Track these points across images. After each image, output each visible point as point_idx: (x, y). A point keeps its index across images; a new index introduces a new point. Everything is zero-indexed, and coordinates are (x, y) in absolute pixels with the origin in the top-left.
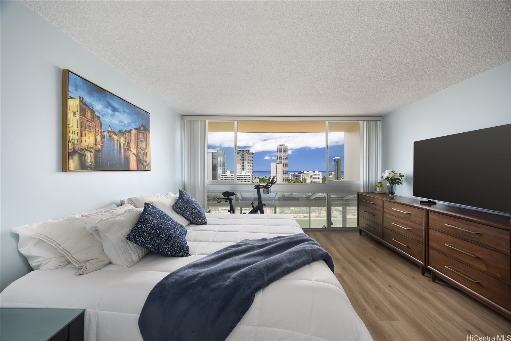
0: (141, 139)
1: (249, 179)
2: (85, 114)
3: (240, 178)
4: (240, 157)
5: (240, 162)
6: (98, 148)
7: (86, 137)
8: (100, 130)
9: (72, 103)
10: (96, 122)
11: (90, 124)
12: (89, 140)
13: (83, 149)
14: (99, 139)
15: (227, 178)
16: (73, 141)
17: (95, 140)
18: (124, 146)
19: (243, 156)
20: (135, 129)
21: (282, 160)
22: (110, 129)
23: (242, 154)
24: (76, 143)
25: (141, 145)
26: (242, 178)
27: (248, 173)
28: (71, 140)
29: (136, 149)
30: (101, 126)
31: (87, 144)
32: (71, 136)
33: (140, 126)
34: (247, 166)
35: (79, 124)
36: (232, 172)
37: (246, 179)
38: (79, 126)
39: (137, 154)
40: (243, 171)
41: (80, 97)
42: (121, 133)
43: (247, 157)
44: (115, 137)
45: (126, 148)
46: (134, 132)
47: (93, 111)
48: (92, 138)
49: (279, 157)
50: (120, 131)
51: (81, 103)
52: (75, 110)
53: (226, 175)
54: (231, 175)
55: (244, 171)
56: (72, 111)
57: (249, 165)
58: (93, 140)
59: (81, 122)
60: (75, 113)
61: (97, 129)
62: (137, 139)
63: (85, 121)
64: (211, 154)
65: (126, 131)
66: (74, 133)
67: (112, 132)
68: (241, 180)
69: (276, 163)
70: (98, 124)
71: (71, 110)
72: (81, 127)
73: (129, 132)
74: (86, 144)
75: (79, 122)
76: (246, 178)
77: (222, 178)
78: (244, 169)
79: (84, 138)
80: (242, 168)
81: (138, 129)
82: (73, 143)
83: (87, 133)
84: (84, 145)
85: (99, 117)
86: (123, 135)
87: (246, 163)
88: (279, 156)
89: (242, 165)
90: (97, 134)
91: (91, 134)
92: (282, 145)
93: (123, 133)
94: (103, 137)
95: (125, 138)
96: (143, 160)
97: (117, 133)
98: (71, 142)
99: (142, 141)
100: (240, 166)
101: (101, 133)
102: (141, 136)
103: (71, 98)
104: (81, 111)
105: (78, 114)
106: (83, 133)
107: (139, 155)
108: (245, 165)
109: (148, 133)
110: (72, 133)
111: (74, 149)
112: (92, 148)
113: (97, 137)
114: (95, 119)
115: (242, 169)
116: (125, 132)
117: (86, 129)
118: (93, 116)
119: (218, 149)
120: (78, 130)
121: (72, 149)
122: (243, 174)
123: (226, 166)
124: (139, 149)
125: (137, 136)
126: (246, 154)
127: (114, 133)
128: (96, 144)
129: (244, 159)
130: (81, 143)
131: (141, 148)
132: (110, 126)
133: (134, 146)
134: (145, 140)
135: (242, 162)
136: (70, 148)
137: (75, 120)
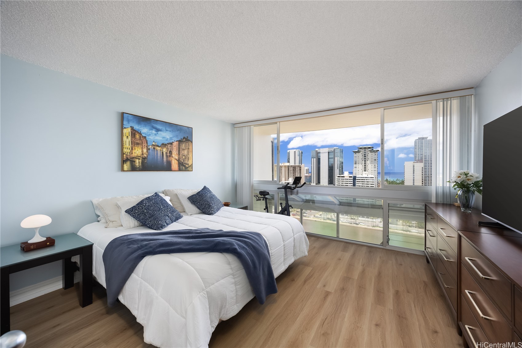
0: (183, 148)
1: (373, 182)
2: (135, 136)
3: (361, 181)
4: (362, 156)
5: (361, 161)
6: (144, 156)
7: (136, 150)
8: (146, 145)
9: (126, 131)
10: (143, 140)
11: (139, 142)
12: (138, 152)
13: (134, 158)
14: (145, 150)
15: (345, 180)
16: (127, 153)
17: (142, 151)
18: (166, 154)
19: (365, 155)
20: (177, 141)
21: (424, 158)
22: (154, 144)
23: (364, 152)
25: (183, 152)
26: (363, 180)
27: (371, 175)
28: (125, 153)
29: (178, 155)
30: (147, 142)
31: (137, 154)
32: (125, 150)
33: (181, 139)
34: (370, 166)
35: (130, 143)
36: (351, 173)
37: (368, 182)
38: (130, 144)
39: (179, 159)
40: (364, 172)
41: (131, 127)
42: (164, 145)
43: (370, 155)
44: (159, 148)
45: (168, 155)
46: (176, 144)
47: (140, 134)
48: (140, 151)
49: (417, 154)
50: (163, 144)
51: (132, 130)
52: (128, 135)
53: (344, 177)
54: (350, 177)
55: (366, 172)
57: (373, 165)
58: (141, 152)
59: (132, 142)
60: (127, 137)
61: (144, 145)
62: (179, 148)
63: (135, 141)
64: (327, 154)
65: (168, 143)
66: (127, 148)
67: (156, 145)
68: (362, 183)
69: (413, 162)
70: (144, 141)
71: (125, 135)
72: (132, 144)
73: (171, 144)
74: (135, 154)
75: (130, 142)
76: (369, 180)
77: (339, 180)
78: (367, 170)
79: (134, 151)
80: (364, 168)
81: (180, 142)
82: (126, 154)
83: (136, 147)
84: (134, 155)
85: (145, 137)
86: (165, 147)
87: (369, 163)
88: (417, 152)
89: (364, 164)
90: (143, 148)
91: (139, 148)
92: (423, 138)
93: (166, 145)
94: (148, 150)
95: (168, 148)
96: (185, 163)
97: (160, 145)
99: (183, 149)
100: (360, 167)
101: (147, 147)
102: (183, 146)
103: (125, 128)
104: (132, 135)
105: (130, 138)
106: (134, 148)
107: (181, 160)
108: (367, 165)
109: (190, 143)
111: (127, 158)
112: (140, 156)
113: (143, 150)
114: (142, 138)
115: (364, 170)
116: (167, 145)
117: (136, 146)
118: (141, 137)
119: (334, 148)
120: (130, 147)
121: (126, 158)
122: (364, 176)
123: (343, 167)
124: (181, 155)
125: (179, 146)
126: (369, 152)
127: (158, 146)
128: (142, 154)
129: (366, 157)
130: (132, 154)
131: (183, 154)
132: (154, 142)
133: (175, 153)
134: (187, 149)
135: (364, 161)
136: (124, 157)
137: (128, 141)
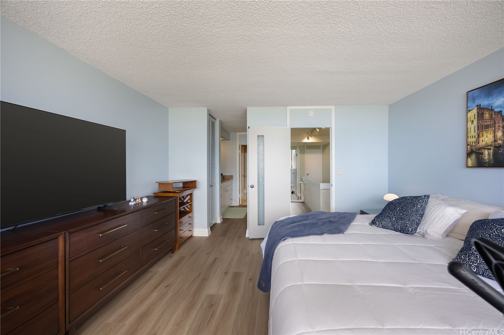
2: (483, 117)
6: (498, 144)
7: (484, 137)
8: (500, 126)
9: (470, 115)
10: (496, 118)
11: (489, 123)
12: (487, 138)
13: (481, 148)
14: (499, 134)
16: (471, 144)
17: (495, 137)
24: (473, 145)
28: (469, 143)
31: (485, 143)
32: (469, 140)
38: (476, 130)
41: (477, 106)
47: (491, 110)
51: (479, 110)
52: (472, 119)
56: (470, 121)
58: (492, 137)
59: (479, 126)
60: (472, 122)
61: (497, 125)
63: (483, 123)
66: (472, 137)
70: (498, 119)
72: (478, 130)
75: (476, 127)
79: (481, 139)
82: (471, 145)
83: (485, 133)
84: (482, 144)
85: (500, 111)
90: (496, 131)
91: (490, 132)
98: (469, 145)
103: (469, 112)
104: (478, 117)
105: (476, 122)
106: (481, 135)
110: (470, 138)
111: (472, 149)
112: (490, 145)
113: (497, 133)
114: (494, 116)
117: (484, 130)
118: (492, 114)
120: (476, 134)
121: (470, 150)
128: (495, 141)
130: (479, 143)
136: (468, 149)
137: (473, 126)
